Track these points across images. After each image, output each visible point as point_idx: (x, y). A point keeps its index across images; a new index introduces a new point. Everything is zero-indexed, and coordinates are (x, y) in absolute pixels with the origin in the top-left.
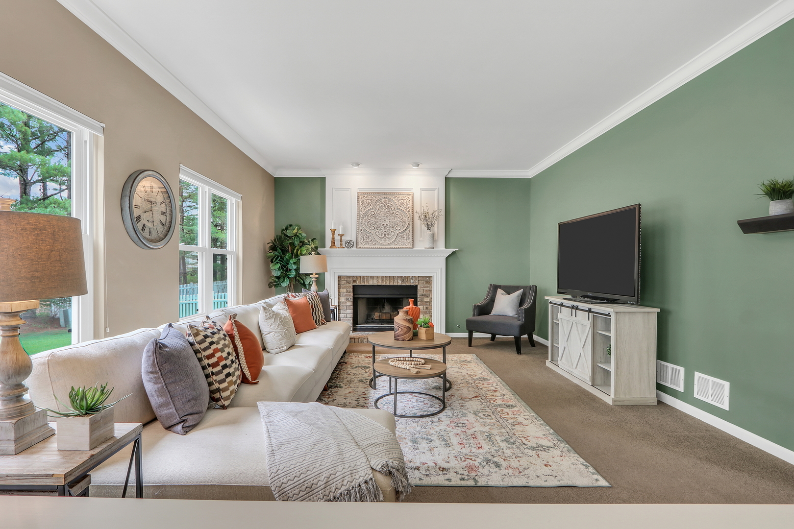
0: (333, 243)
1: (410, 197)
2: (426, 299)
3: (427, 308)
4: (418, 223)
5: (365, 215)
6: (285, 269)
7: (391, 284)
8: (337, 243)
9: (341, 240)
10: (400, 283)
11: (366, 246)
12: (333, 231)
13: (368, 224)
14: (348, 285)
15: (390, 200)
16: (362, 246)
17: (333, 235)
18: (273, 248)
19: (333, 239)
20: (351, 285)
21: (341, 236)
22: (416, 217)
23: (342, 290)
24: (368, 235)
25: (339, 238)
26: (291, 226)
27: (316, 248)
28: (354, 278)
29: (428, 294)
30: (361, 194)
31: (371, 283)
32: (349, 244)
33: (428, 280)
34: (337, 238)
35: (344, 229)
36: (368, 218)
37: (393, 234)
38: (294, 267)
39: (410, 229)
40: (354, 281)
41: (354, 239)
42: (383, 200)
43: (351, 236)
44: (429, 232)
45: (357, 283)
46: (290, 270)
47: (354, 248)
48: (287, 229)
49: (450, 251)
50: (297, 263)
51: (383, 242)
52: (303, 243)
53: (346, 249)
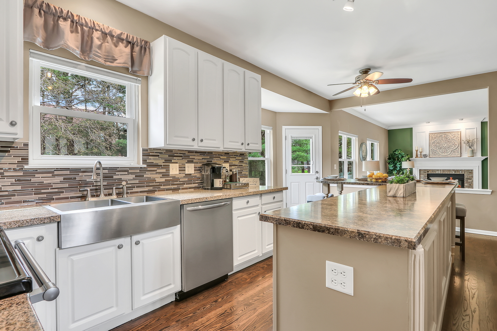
0: (417, 156)
1: (459, 133)
2: (469, 181)
3: (470, 185)
4: (464, 145)
5: (434, 143)
6: (395, 167)
7: (449, 173)
8: (419, 156)
9: (421, 154)
10: (453, 173)
11: (434, 156)
12: (417, 151)
13: (435, 147)
14: (424, 173)
15: (447, 135)
16: (432, 156)
17: (417, 152)
18: (389, 159)
19: (417, 154)
20: (426, 173)
21: (421, 152)
22: (462, 142)
23: (421, 176)
24: (435, 151)
25: (420, 153)
26: (397, 150)
27: (409, 158)
28: (428, 171)
29: (471, 178)
30: (431, 134)
31: (437, 173)
32: (425, 156)
33: (471, 172)
34: (419, 153)
35: (422, 150)
36: (435, 144)
37: (449, 150)
38: (399, 166)
39: (459, 148)
40: (428, 172)
41: (428, 154)
42: (443, 136)
43: (426, 152)
44: (470, 149)
45: (429, 173)
46: (397, 167)
47: (428, 158)
48: (395, 151)
49: (484, 158)
50: (401, 164)
51: (443, 154)
52: (403, 157)
53: (423, 158)
